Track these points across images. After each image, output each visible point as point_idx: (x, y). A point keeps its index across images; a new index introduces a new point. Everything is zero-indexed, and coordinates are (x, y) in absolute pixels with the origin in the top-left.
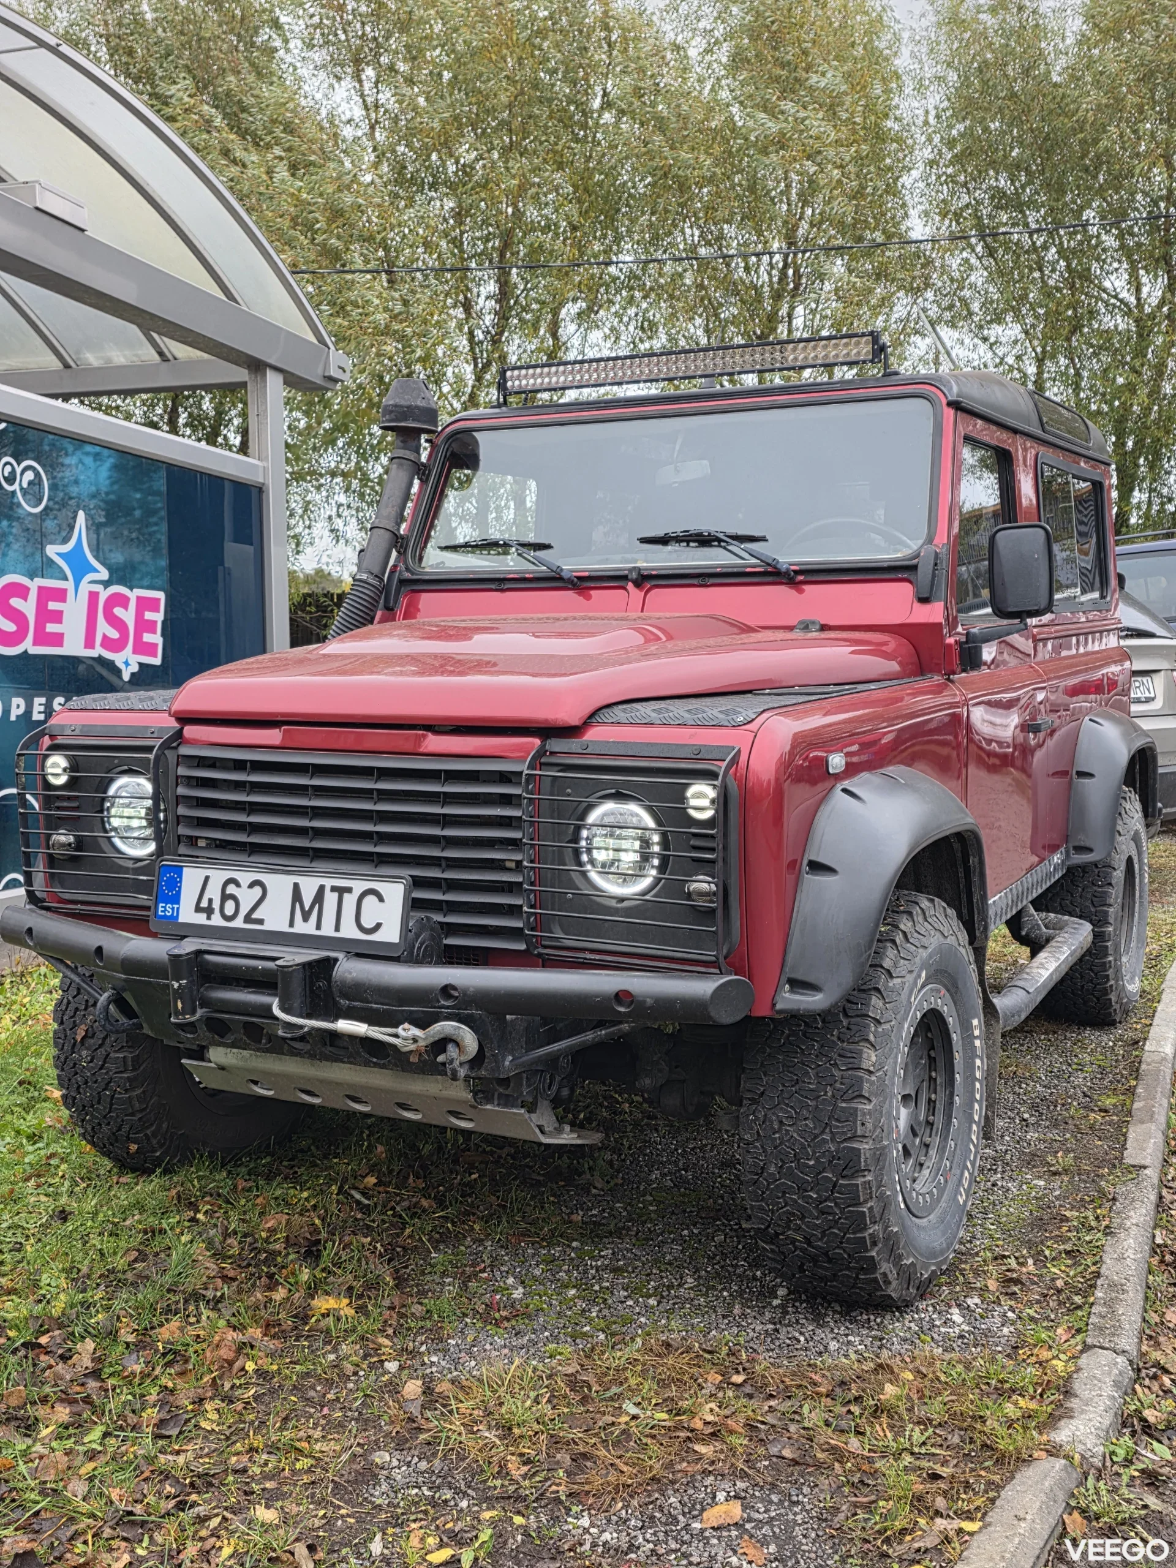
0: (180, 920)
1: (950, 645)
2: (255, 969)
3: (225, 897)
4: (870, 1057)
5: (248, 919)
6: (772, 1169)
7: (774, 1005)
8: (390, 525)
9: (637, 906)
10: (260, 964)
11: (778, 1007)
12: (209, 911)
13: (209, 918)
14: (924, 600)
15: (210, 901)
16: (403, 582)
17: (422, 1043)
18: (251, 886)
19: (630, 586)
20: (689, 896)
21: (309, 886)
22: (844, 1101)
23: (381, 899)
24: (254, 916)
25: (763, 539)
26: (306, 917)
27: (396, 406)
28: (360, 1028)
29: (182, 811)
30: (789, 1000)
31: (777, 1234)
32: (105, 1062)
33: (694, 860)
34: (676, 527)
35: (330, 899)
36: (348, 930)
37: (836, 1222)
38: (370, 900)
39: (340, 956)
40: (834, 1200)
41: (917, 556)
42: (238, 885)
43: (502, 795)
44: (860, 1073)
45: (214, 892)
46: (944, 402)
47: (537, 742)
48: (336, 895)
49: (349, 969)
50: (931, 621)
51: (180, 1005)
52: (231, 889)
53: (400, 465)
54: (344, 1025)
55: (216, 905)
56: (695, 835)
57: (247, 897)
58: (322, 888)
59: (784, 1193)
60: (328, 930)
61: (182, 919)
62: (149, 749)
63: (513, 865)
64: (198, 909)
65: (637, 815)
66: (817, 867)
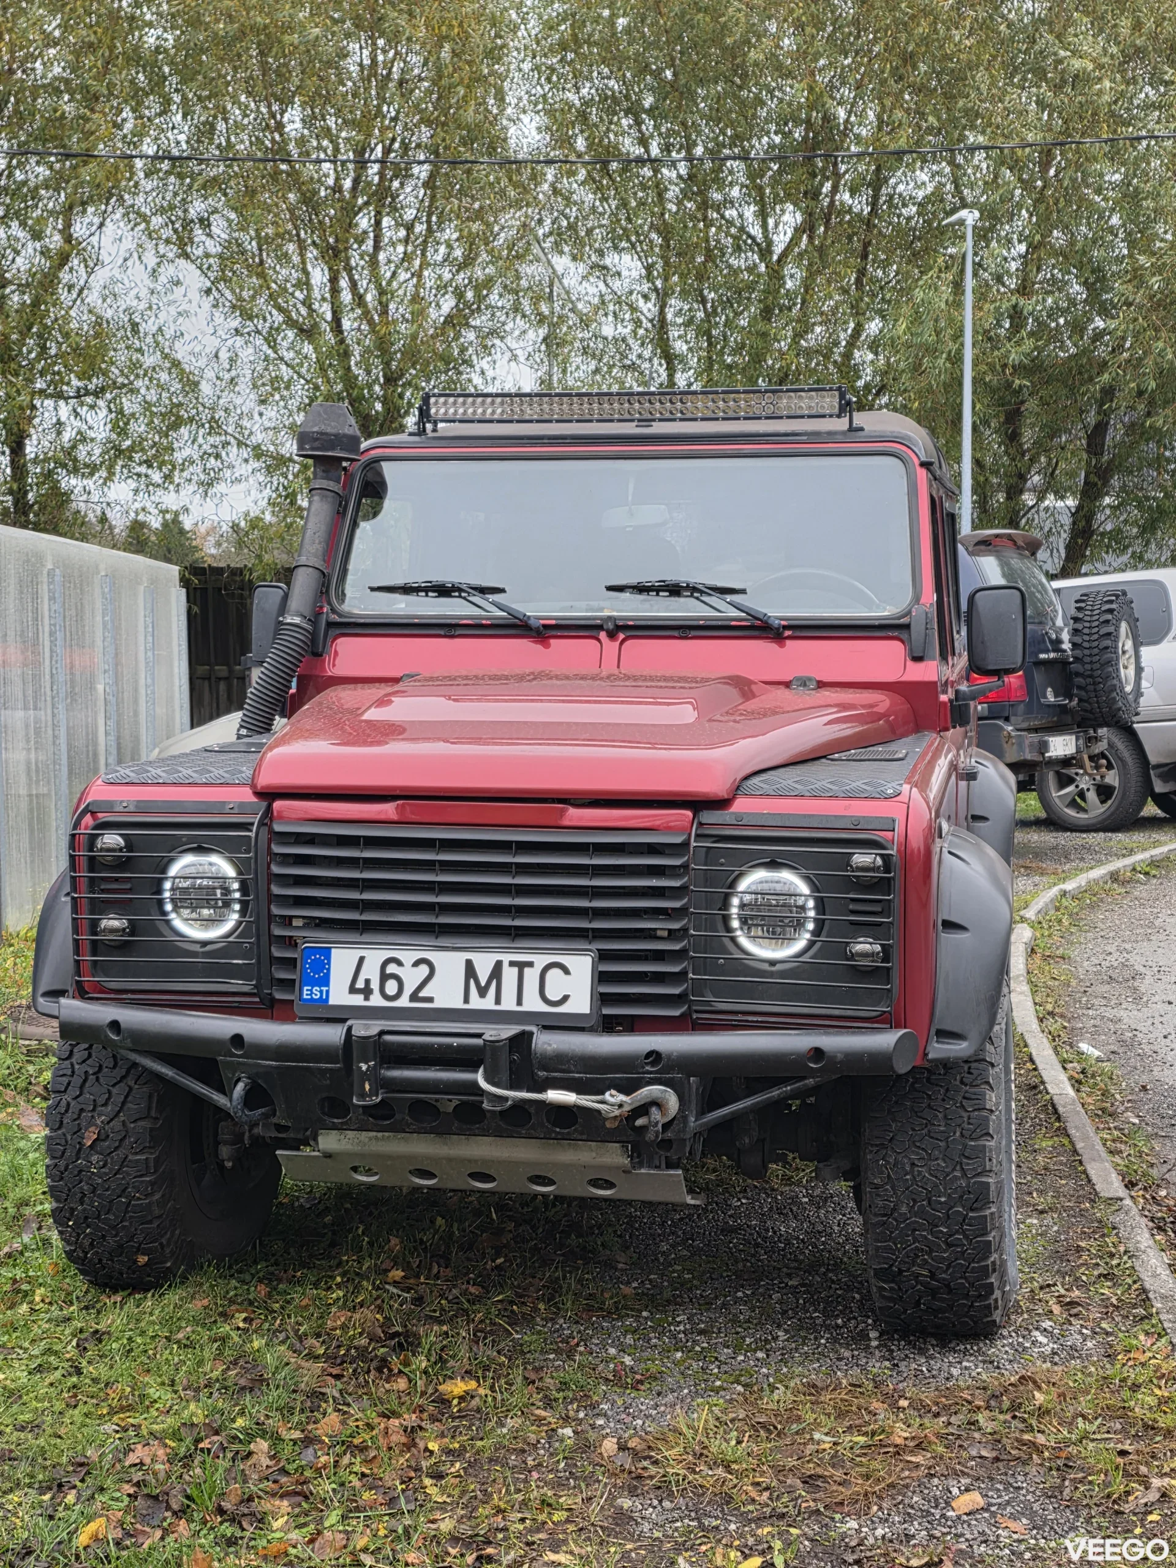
0: (331, 1002)
1: (944, 703)
2: (450, 1046)
3: (384, 977)
4: (991, 1099)
5: (414, 997)
6: (904, 1209)
7: (926, 1055)
8: (319, 564)
9: (791, 969)
10: (455, 1041)
11: (930, 1056)
12: (367, 992)
13: (367, 999)
14: (918, 659)
15: (367, 982)
16: (330, 625)
17: (627, 1108)
18: (416, 964)
19: (603, 635)
20: (853, 956)
21: (484, 963)
22: (972, 1139)
23: (566, 971)
24: (421, 994)
25: (743, 591)
26: (483, 992)
27: (322, 434)
28: (567, 1097)
29: (276, 890)
30: (939, 1050)
31: (900, 1271)
32: (122, 1166)
33: (852, 923)
34: (650, 577)
35: (510, 975)
36: (533, 1003)
37: (963, 1253)
38: (554, 974)
39: (534, 1029)
40: (964, 1232)
41: (909, 613)
42: (399, 963)
43: (649, 866)
44: (985, 1113)
45: (371, 972)
46: (917, 462)
47: (689, 814)
48: (515, 970)
49: (546, 1042)
50: (926, 679)
51: (367, 1087)
52: (391, 969)
53: (323, 497)
54: (554, 1095)
55: (375, 985)
56: (853, 900)
57: (412, 977)
58: (499, 965)
59: (915, 1230)
60: (509, 1003)
61: (332, 1001)
62: (246, 826)
63: (665, 934)
64: (353, 990)
65: (792, 883)
66: (949, 925)
